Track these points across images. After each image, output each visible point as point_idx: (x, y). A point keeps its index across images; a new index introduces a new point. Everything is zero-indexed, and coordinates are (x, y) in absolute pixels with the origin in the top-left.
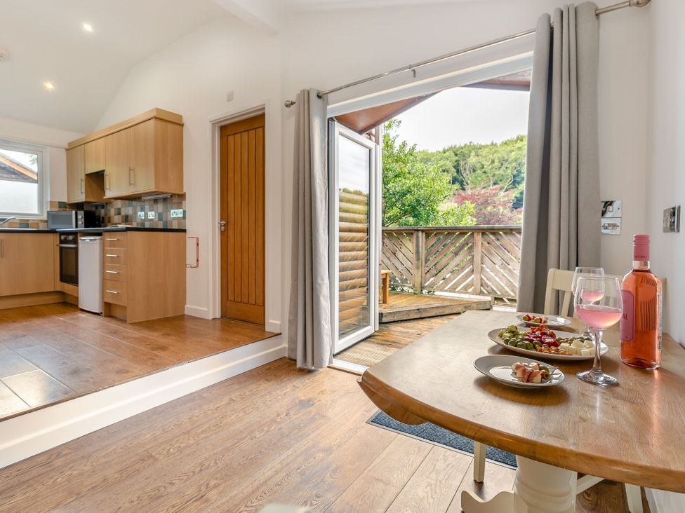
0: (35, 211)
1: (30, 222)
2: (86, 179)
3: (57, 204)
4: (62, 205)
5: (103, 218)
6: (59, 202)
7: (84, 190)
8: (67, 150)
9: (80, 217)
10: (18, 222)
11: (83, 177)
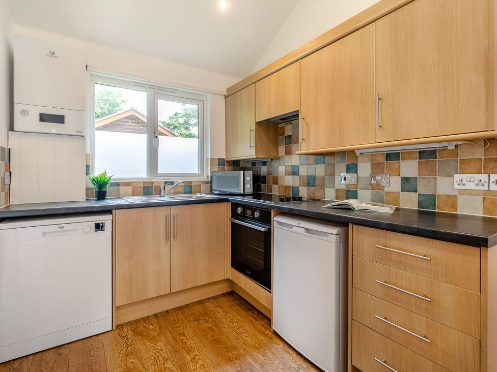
0: (196, 171)
1: (193, 184)
2: (256, 128)
3: (217, 161)
4: (222, 162)
5: (264, 177)
6: (219, 159)
7: (253, 144)
8: (226, 97)
9: (248, 178)
10: (183, 184)
11: (253, 126)
